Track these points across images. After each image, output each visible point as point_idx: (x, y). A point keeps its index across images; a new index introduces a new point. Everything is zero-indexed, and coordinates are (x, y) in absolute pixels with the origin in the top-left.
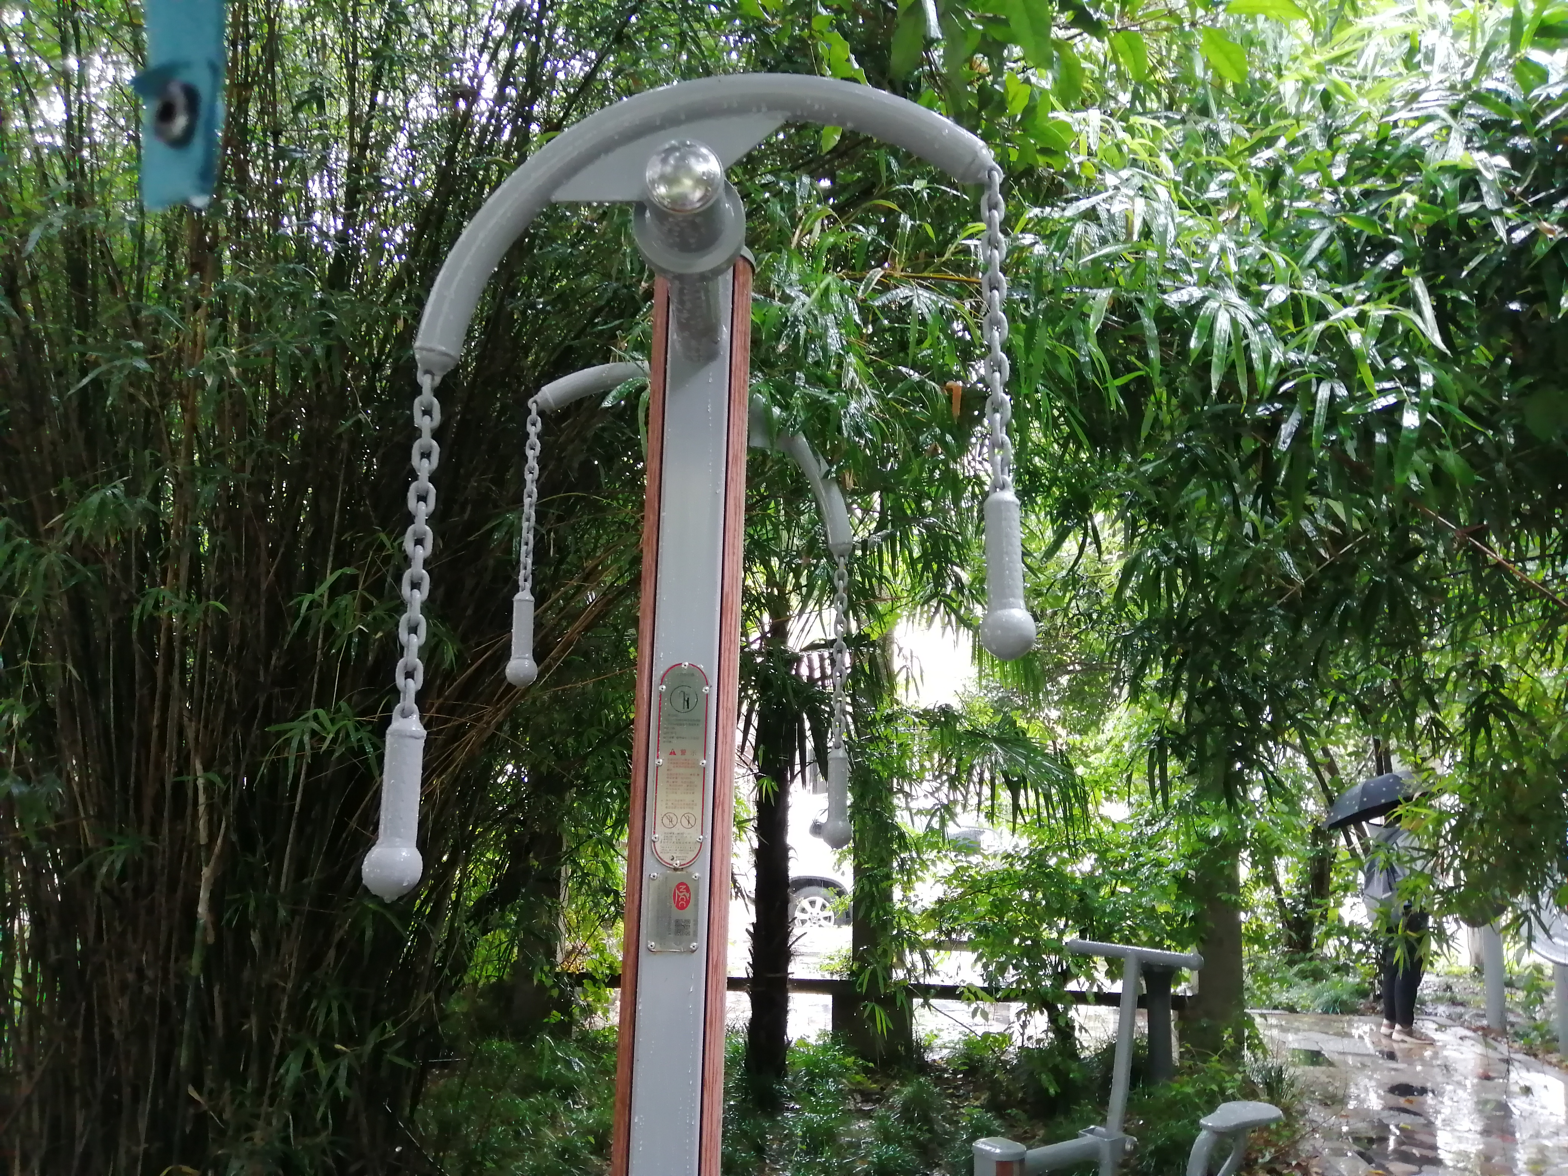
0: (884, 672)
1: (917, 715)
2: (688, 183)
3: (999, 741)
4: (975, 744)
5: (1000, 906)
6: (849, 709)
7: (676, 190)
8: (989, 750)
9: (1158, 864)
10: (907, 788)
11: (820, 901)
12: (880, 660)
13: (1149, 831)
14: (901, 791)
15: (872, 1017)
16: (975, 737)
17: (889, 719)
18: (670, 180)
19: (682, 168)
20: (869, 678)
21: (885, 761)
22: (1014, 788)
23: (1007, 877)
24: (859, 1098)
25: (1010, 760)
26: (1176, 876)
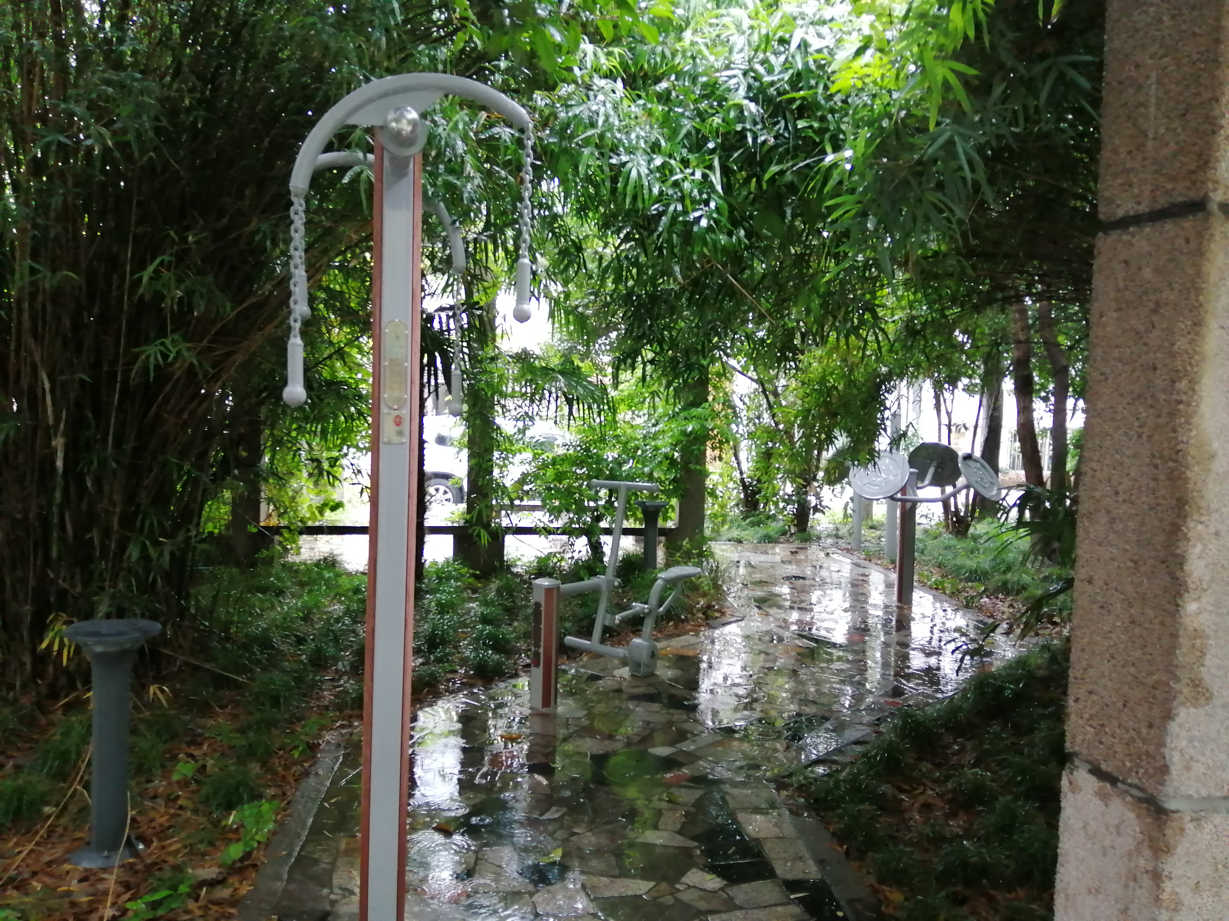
0: (488, 327)
1: (510, 356)
2: (404, 121)
3: (561, 373)
4: (547, 374)
5: (560, 477)
6: (466, 350)
7: (400, 126)
8: (555, 380)
9: (656, 449)
10: (502, 402)
11: (442, 488)
12: (485, 319)
13: (653, 430)
14: (499, 403)
15: (479, 536)
16: (547, 371)
17: (493, 359)
18: (397, 120)
19: (402, 116)
20: (479, 331)
21: (489, 384)
22: (570, 402)
23: (564, 459)
24: (470, 591)
25: (568, 385)
26: (666, 457)
